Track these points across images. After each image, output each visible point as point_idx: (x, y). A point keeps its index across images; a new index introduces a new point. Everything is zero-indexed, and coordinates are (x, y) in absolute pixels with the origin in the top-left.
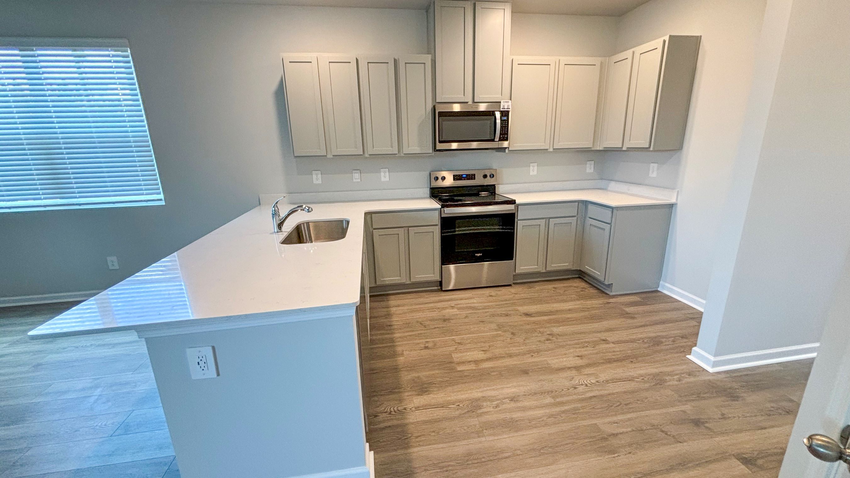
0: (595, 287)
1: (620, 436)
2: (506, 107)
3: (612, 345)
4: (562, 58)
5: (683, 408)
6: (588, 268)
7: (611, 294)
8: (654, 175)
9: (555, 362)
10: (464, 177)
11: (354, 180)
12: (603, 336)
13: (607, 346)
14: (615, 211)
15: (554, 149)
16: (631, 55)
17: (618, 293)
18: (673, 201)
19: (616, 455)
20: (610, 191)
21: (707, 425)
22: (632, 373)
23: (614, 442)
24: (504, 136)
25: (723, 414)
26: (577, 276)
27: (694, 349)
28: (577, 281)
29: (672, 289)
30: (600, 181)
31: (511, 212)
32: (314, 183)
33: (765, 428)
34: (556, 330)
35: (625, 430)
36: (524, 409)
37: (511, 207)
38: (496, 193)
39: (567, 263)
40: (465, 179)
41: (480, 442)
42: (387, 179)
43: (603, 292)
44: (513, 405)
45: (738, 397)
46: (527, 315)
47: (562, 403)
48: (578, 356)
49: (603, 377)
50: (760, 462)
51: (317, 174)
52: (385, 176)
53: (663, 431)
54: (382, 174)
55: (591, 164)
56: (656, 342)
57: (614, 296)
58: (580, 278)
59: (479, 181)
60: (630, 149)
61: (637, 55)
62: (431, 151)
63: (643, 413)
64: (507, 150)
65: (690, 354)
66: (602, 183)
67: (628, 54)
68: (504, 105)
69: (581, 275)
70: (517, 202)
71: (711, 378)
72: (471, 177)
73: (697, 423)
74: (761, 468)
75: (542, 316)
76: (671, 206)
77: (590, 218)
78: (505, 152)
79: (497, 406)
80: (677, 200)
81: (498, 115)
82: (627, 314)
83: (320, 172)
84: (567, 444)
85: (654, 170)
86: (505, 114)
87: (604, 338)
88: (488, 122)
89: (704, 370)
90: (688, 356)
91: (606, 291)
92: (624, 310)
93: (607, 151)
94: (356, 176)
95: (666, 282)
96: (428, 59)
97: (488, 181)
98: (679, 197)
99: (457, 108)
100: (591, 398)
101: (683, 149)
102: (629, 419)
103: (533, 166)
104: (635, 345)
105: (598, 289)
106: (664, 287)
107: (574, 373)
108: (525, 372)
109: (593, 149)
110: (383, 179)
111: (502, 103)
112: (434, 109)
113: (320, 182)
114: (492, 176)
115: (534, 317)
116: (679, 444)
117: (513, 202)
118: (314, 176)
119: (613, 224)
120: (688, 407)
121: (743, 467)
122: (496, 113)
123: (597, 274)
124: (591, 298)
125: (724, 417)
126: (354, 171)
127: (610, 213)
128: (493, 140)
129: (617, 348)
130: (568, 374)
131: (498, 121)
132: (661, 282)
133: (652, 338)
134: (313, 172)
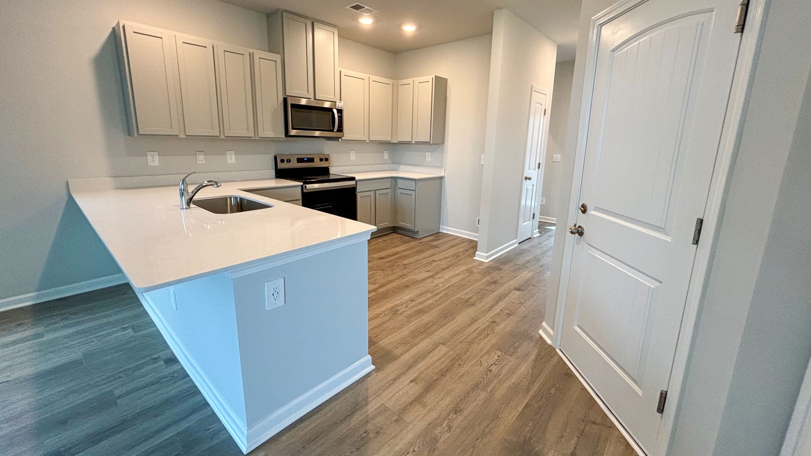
0: (407, 236)
1: (473, 298)
2: (340, 106)
3: (439, 262)
4: (371, 76)
5: (486, 279)
6: (402, 224)
7: (419, 237)
8: (429, 160)
9: (419, 277)
10: (305, 160)
11: (198, 162)
12: (431, 259)
13: (437, 263)
14: (417, 183)
15: (369, 140)
16: (412, 82)
17: (423, 236)
18: (442, 175)
19: (476, 305)
20: (400, 171)
21: (498, 282)
22: (457, 272)
23: (472, 300)
24: (340, 129)
25: (501, 277)
26: (392, 231)
27: (476, 253)
28: (394, 234)
29: (447, 229)
30: (392, 165)
31: (353, 186)
32: (149, 165)
33: (516, 277)
34: (405, 262)
35: (472, 295)
36: (421, 303)
37: (352, 183)
38: (330, 173)
39: (387, 222)
40: (306, 161)
41: (413, 325)
42: (234, 161)
43: (414, 238)
44: (414, 303)
45: (501, 269)
46: (381, 258)
47: (437, 294)
48: (427, 271)
49: (446, 277)
50: (522, 288)
51: (153, 156)
52: (231, 158)
53: (486, 290)
54: (228, 156)
55: (386, 153)
56: (457, 256)
57: (420, 239)
58: (394, 232)
59: (317, 164)
60: (418, 143)
61: (416, 83)
62: (284, 136)
63: (474, 286)
64: (340, 139)
65: (475, 257)
66: (395, 166)
67: (410, 81)
68: (339, 105)
69: (395, 230)
70: (357, 178)
71: (487, 265)
72: (311, 160)
73: (495, 282)
74: (523, 290)
75: (391, 257)
76: (442, 178)
77: (399, 188)
78: (339, 141)
79: (407, 307)
80: (444, 174)
81: (335, 111)
82: (434, 246)
83: (157, 153)
84: (453, 309)
85: (429, 157)
86: (340, 111)
87: (432, 260)
88: (328, 116)
89: (484, 262)
90: (474, 258)
91: (415, 237)
92: (431, 245)
93: (401, 143)
94: (201, 158)
95: (443, 225)
96: (278, 57)
97: (324, 164)
98: (445, 172)
99: (303, 102)
100: (448, 287)
101: (446, 143)
102: (471, 290)
103: (352, 153)
104: (448, 259)
105: (410, 236)
106: (442, 229)
107: (431, 279)
108: (407, 287)
109: (391, 142)
110: (229, 161)
111: (337, 103)
112: (285, 100)
113: (156, 163)
114: (327, 160)
115: (386, 258)
116: (494, 293)
117: (353, 179)
118: (149, 158)
119: (416, 191)
120: (488, 278)
121: (518, 292)
122: (334, 109)
123: (409, 226)
124: (409, 242)
125: (502, 277)
126: (197, 153)
127: (414, 183)
128: (332, 131)
129: (443, 262)
130: (429, 281)
131: (336, 116)
132: (441, 226)
133: (454, 255)
134: (148, 152)
